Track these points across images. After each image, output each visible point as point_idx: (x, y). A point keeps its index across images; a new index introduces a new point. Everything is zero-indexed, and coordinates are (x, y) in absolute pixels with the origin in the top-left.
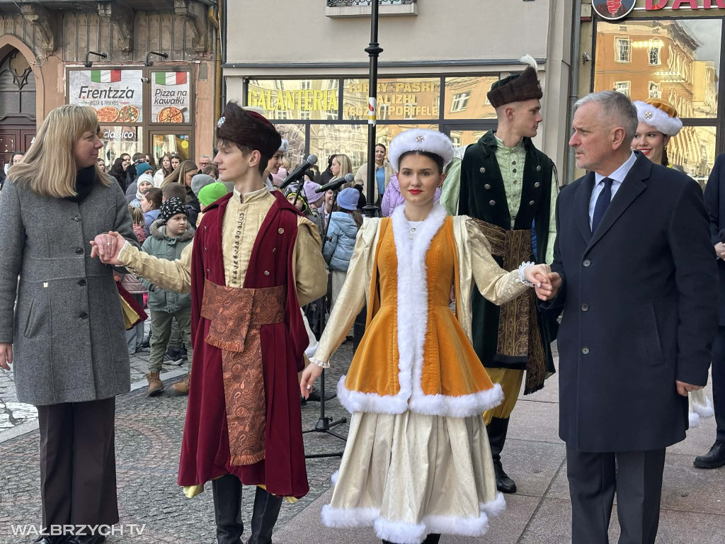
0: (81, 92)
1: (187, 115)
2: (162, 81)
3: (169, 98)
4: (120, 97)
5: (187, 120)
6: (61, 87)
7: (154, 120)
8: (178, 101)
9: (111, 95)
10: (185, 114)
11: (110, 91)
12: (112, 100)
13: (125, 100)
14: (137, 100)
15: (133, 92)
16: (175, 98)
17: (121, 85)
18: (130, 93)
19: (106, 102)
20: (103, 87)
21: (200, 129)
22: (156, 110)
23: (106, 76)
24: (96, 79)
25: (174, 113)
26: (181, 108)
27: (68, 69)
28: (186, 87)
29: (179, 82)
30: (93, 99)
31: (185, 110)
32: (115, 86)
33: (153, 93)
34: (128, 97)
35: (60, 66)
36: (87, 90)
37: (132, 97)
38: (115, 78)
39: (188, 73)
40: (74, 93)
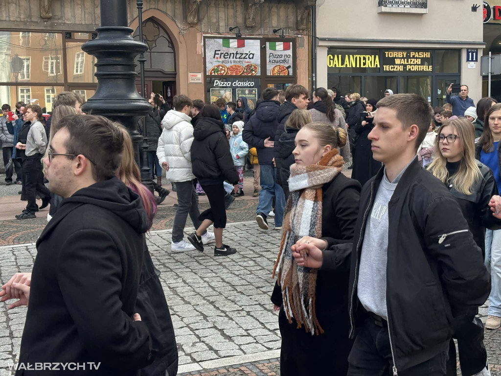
0: (215, 54)
1: (291, 70)
2: (273, 48)
3: (278, 59)
4: (244, 58)
5: (291, 73)
6: (200, 49)
7: (269, 74)
8: (284, 61)
9: (238, 56)
10: (289, 69)
11: (237, 54)
12: (238, 60)
13: (248, 60)
14: (257, 60)
15: (253, 55)
16: (283, 59)
17: (245, 50)
18: (252, 56)
19: (235, 62)
20: (231, 51)
21: (300, 80)
22: (270, 67)
23: (234, 43)
24: (227, 45)
25: (282, 69)
26: (287, 65)
27: (205, 37)
28: (290, 52)
29: (286, 48)
30: (224, 59)
31: (289, 67)
32: (240, 50)
33: (268, 56)
34: (250, 58)
35: (199, 35)
36: (219, 52)
37: (253, 58)
38: (241, 45)
39: (291, 43)
40: (210, 54)
